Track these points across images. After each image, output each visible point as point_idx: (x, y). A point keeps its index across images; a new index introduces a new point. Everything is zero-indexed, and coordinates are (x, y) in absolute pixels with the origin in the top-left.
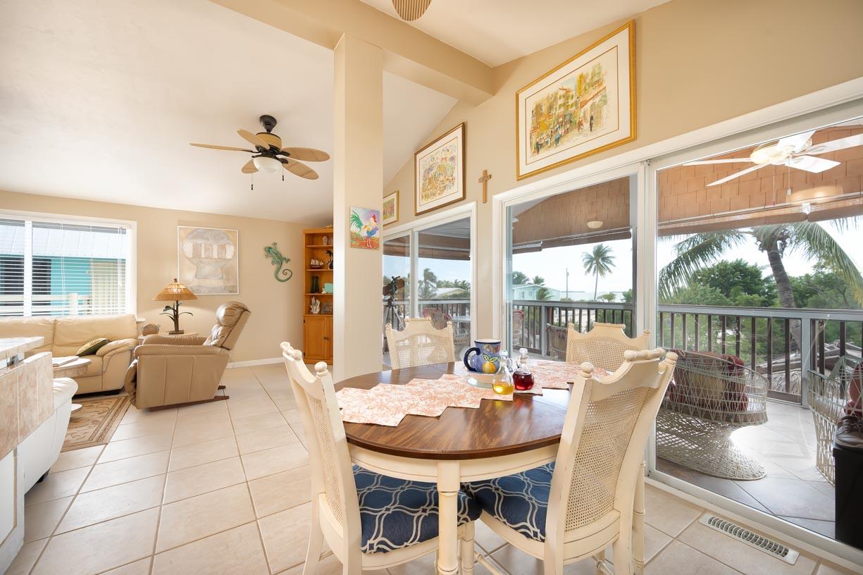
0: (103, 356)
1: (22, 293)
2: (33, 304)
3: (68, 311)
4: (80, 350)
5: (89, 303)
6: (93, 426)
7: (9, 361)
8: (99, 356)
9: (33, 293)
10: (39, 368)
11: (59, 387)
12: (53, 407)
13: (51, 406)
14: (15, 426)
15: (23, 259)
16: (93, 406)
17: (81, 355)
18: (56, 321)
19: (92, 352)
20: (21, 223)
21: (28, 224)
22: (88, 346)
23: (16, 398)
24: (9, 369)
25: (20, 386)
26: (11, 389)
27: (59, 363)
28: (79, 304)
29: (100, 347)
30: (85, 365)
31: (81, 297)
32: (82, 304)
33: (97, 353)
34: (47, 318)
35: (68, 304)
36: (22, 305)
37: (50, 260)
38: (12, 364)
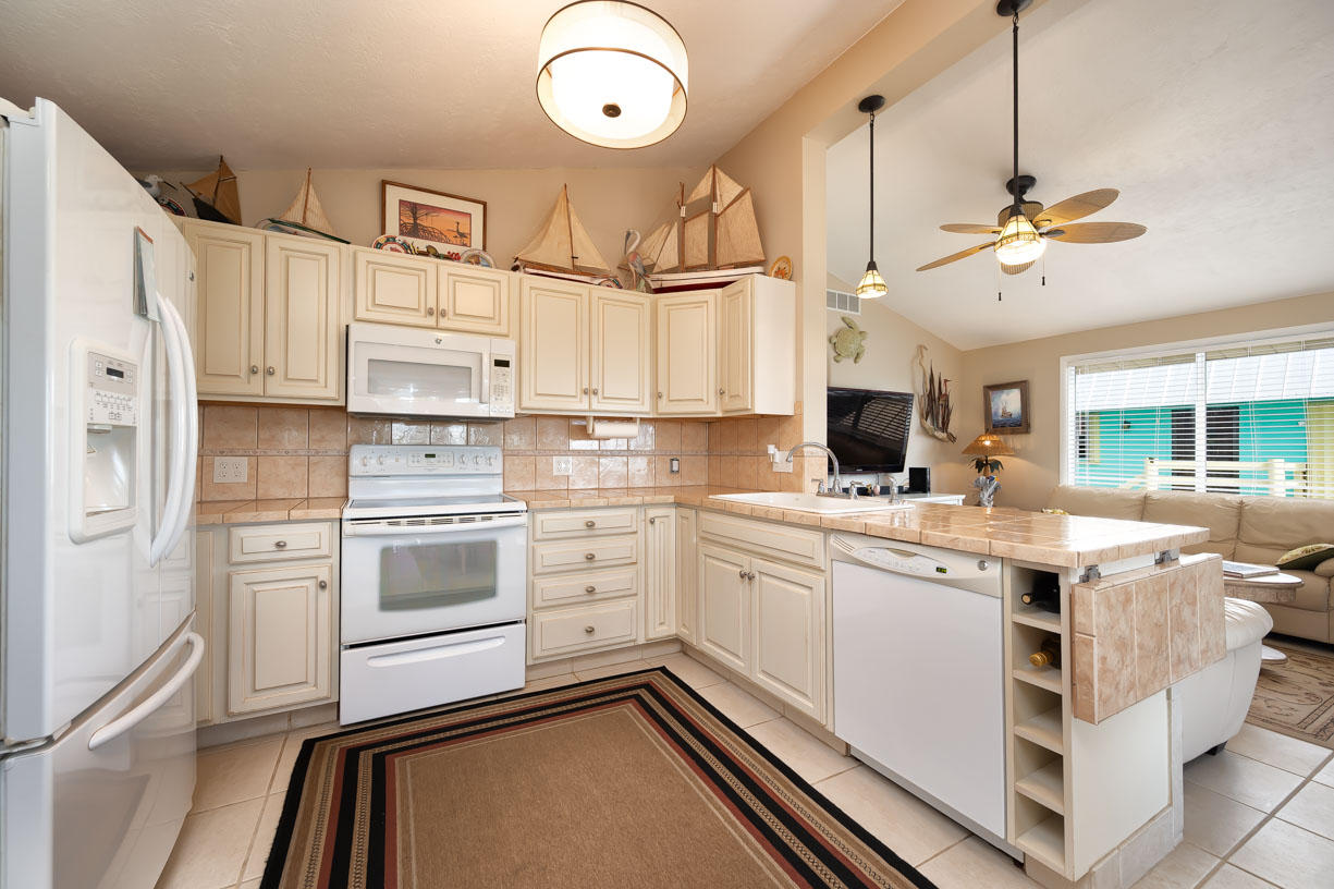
0: (1330, 578)
1: (1193, 459)
2: (1208, 475)
3: (1267, 489)
4: (1285, 557)
5: (1305, 478)
6: (1308, 702)
7: (1157, 557)
8: (1321, 575)
9: (1208, 459)
10: (1200, 576)
11: (1240, 615)
12: (1225, 646)
13: (1221, 642)
14: (1165, 655)
15: (1194, 410)
16: (1309, 664)
17: (1285, 567)
18: (1242, 503)
19: (1306, 565)
20: (1190, 358)
21: (1200, 357)
22: (1297, 553)
23: (1166, 615)
24: (1158, 567)
25: (1171, 599)
26: (1159, 599)
27: (1244, 573)
28: (1287, 478)
29: (1324, 560)
30: (1291, 587)
31: (1292, 466)
32: (1292, 478)
33: (1317, 570)
34: (1228, 497)
35: (1267, 477)
36: (1193, 475)
37: (1237, 408)
38: (1160, 562)
